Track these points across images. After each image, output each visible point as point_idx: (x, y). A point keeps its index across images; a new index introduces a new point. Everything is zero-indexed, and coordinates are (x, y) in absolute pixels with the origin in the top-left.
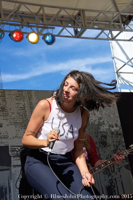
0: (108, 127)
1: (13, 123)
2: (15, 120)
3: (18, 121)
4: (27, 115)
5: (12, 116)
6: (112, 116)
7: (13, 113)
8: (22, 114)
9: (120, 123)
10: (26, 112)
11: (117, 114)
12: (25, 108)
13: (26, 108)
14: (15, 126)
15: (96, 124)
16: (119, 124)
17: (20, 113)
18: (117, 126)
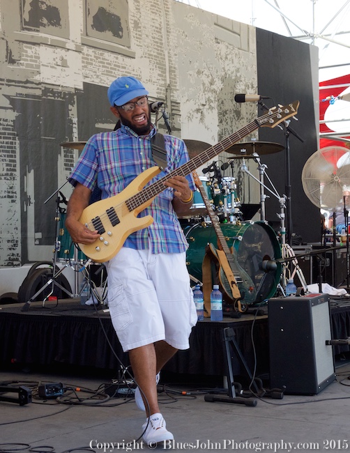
0: (243, 87)
1: (147, 56)
2: (150, 49)
3: (152, 53)
4: (162, 44)
5: (146, 40)
6: (249, 68)
7: (147, 36)
8: (157, 40)
9: (257, 83)
10: (162, 37)
11: (255, 68)
12: (160, 29)
13: (163, 30)
14: (150, 61)
15: (233, 78)
16: (256, 85)
17: (154, 38)
18: (253, 87)
